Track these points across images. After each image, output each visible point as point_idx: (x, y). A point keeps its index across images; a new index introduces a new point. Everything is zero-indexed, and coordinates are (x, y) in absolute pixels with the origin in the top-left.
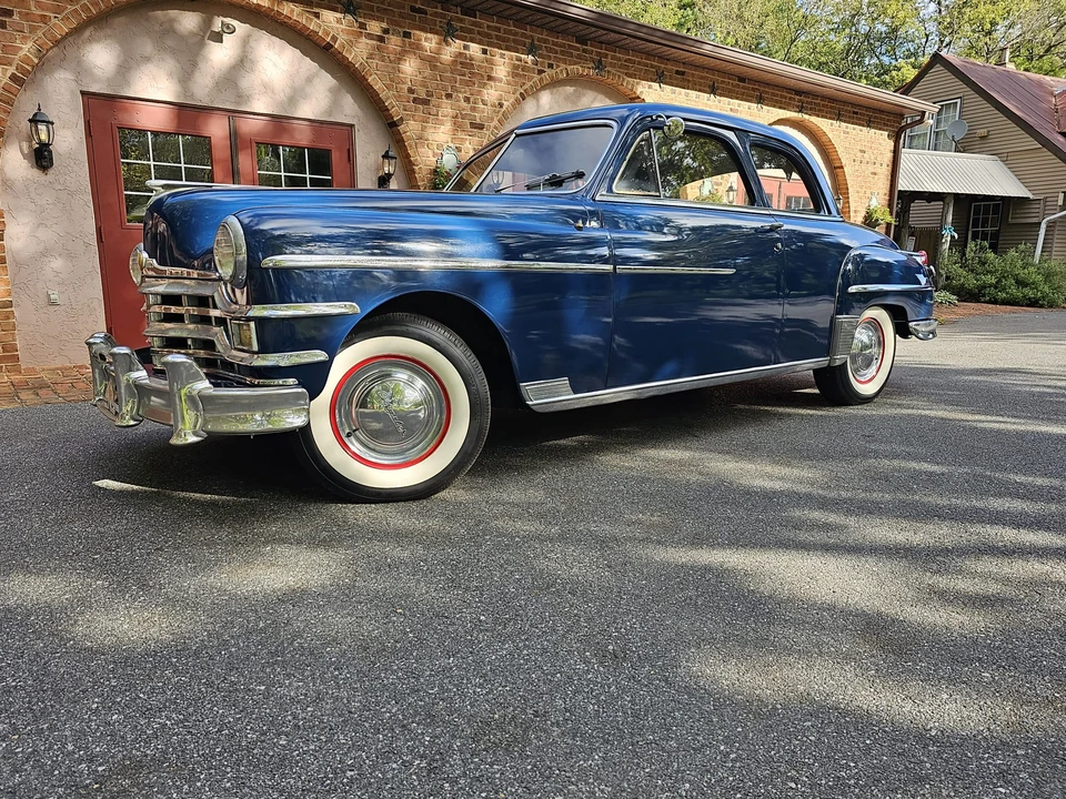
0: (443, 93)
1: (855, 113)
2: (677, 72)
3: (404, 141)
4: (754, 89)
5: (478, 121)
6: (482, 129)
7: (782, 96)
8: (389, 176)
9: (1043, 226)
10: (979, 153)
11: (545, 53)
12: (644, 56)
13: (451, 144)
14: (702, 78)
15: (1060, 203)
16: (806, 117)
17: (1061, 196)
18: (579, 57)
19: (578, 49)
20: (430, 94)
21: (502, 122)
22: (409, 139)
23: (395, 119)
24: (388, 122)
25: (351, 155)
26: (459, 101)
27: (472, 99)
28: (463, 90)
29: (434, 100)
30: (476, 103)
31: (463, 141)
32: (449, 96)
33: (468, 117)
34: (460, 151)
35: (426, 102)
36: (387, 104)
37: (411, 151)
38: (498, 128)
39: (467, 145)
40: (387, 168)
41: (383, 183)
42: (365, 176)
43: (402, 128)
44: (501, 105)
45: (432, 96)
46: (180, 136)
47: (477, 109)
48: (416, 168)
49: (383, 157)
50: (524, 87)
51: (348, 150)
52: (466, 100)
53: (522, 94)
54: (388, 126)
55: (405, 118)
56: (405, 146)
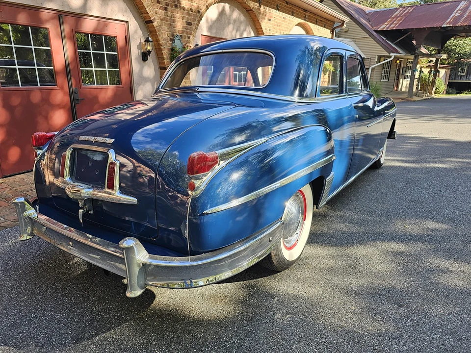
0: (174, 4)
1: (321, 21)
3: (156, 32)
4: (291, 8)
5: (189, 21)
6: (191, 25)
7: (300, 12)
8: (149, 52)
9: (370, 69)
10: (345, 38)
13: (178, 34)
15: (376, 60)
16: (307, 22)
17: (377, 57)
20: (167, 5)
21: (199, 22)
22: (159, 31)
23: (152, 19)
24: (146, 20)
25: (127, 40)
26: (181, 9)
27: (186, 8)
28: (182, 3)
29: (169, 8)
30: (188, 11)
31: (183, 32)
32: (176, 6)
33: (185, 19)
34: (182, 38)
35: (166, 9)
36: (147, 10)
37: (160, 38)
38: (198, 25)
39: (185, 34)
40: (149, 48)
41: (145, 56)
42: (135, 52)
43: (155, 24)
44: (199, 12)
45: (168, 5)
46: (30, 27)
47: (189, 14)
48: (163, 47)
49: (145, 41)
50: (208, 2)
51: (126, 36)
52: (184, 9)
53: (207, 6)
54: (147, 23)
55: (156, 18)
56: (156, 34)
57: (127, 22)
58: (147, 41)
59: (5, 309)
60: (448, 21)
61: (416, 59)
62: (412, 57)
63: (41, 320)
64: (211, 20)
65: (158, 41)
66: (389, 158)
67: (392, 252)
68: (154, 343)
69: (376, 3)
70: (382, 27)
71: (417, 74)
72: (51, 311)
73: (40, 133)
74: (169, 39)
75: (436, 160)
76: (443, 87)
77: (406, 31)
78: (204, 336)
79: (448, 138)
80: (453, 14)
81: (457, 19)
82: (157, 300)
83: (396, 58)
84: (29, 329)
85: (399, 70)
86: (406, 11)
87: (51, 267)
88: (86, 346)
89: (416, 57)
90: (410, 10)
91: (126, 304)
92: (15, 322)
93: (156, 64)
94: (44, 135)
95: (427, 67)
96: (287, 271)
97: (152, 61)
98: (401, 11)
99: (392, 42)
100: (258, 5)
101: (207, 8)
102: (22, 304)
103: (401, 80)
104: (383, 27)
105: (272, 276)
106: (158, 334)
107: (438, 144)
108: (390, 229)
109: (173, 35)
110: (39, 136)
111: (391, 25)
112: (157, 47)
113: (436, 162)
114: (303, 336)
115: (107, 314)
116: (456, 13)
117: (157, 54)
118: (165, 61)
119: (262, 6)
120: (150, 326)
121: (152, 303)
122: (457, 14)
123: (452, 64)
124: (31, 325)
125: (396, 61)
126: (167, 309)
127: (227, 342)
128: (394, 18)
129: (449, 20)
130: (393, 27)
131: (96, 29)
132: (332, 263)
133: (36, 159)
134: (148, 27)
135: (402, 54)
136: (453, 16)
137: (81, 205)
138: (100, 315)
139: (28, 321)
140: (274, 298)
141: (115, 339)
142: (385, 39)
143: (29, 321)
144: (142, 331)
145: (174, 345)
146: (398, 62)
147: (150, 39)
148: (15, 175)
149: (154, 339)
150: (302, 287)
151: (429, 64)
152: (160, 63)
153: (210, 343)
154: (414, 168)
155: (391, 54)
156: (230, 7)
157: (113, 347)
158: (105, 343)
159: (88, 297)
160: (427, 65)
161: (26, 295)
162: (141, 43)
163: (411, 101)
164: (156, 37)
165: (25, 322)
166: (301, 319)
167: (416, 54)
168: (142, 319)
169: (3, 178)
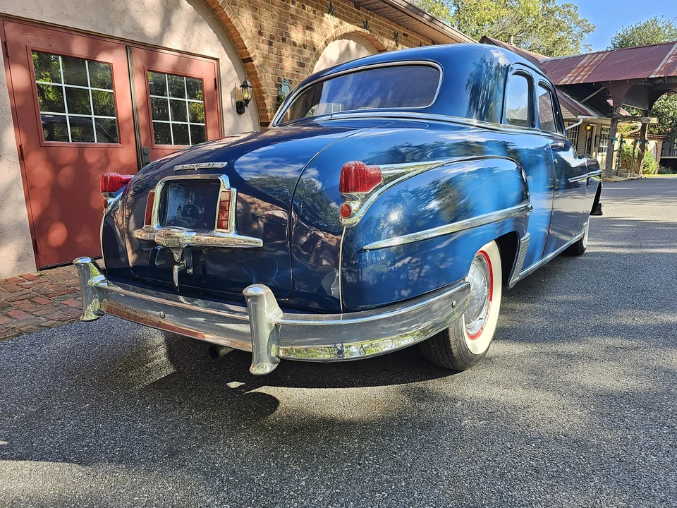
0: (281, 37)
2: (404, 35)
3: (257, 74)
5: (302, 61)
6: (304, 67)
8: (247, 101)
11: (338, 13)
12: (389, 21)
13: (286, 78)
14: (416, 39)
18: (356, 18)
19: (355, 12)
20: (272, 37)
21: (315, 62)
22: (260, 73)
23: (251, 56)
24: (243, 58)
25: (217, 84)
26: (290, 44)
27: (297, 43)
28: (292, 36)
29: (275, 43)
30: (300, 46)
31: (293, 75)
32: (284, 40)
33: (296, 57)
34: (291, 83)
35: (270, 44)
36: (245, 43)
37: (262, 82)
38: (312, 67)
39: (295, 79)
40: (246, 96)
41: (240, 107)
42: (227, 101)
43: (256, 63)
44: (314, 49)
45: (274, 39)
46: (86, 61)
47: (300, 52)
48: (265, 95)
49: (242, 86)
50: (327, 37)
51: (215, 79)
52: (294, 44)
53: (326, 42)
54: (244, 62)
55: (258, 55)
56: (257, 77)
57: (217, 59)
58: (244, 86)
59: (59, 419)
60: (657, 70)
61: (615, 124)
62: (608, 122)
63: (112, 431)
64: (331, 61)
65: (258, 86)
66: (593, 243)
67: (621, 348)
68: (286, 456)
69: (552, 52)
70: (563, 81)
71: (617, 145)
72: (127, 420)
73: (113, 174)
74: (274, 84)
75: (662, 245)
76: (654, 165)
77: (598, 85)
78: (360, 447)
79: (674, 221)
80: (664, 61)
81: (669, 67)
82: (282, 406)
83: (586, 123)
84: (97, 442)
85: (590, 139)
86: (597, 59)
87: (121, 371)
88: (184, 462)
89: (614, 121)
90: (602, 57)
91: (237, 410)
92: (76, 434)
93: (256, 118)
94: (118, 177)
95: (629, 137)
96: (469, 371)
97: (251, 115)
98: (589, 59)
99: (579, 101)
100: (394, 43)
101: (326, 44)
102: (84, 413)
103: (594, 154)
104: (565, 80)
105: (449, 377)
106: (290, 445)
107: (661, 228)
108: (612, 321)
109: (279, 79)
110: (111, 178)
111: (576, 77)
112: (257, 95)
113: (661, 247)
114: (509, 446)
115: (211, 422)
116: (668, 59)
117: (258, 105)
118: (268, 114)
119: (400, 46)
120: (277, 436)
121: (276, 409)
122: (670, 61)
123: (664, 134)
124: (100, 437)
125: (586, 127)
126: (299, 416)
127: (395, 453)
128: (580, 67)
129: (659, 68)
130: (580, 79)
131: (175, 67)
132: (535, 361)
133: (105, 211)
134: (245, 68)
135: (594, 116)
136: (665, 64)
137: (177, 257)
138: (201, 424)
139: (95, 432)
140: (456, 402)
141: (227, 453)
142: (569, 96)
143: (97, 432)
144: (266, 442)
145: (317, 457)
146: (589, 128)
147: (249, 83)
148: (57, 267)
149: (286, 451)
150: (495, 390)
151: (632, 131)
152: (261, 117)
153: (370, 455)
154: (631, 254)
155: (579, 117)
156: (357, 46)
157: (226, 461)
158: (213, 456)
159: (180, 404)
160: (629, 133)
161: (88, 403)
162: (235, 88)
163: (610, 182)
164: (256, 82)
165: (91, 433)
166: (502, 426)
167: (614, 117)
168: (263, 427)
169: (41, 270)
